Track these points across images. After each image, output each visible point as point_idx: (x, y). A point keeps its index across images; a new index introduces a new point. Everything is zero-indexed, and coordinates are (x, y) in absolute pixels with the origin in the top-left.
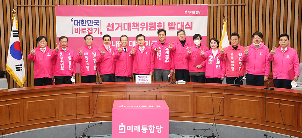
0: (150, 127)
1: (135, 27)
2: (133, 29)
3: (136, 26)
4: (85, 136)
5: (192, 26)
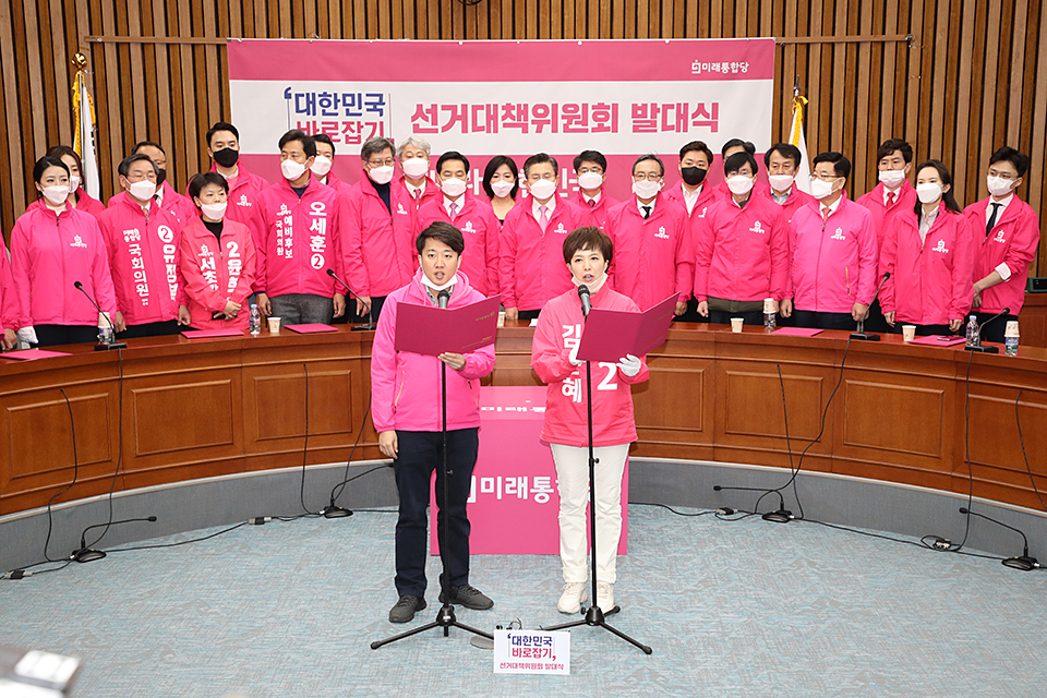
1: (512, 121)
2: (505, 125)
3: (518, 116)
4: (337, 509)
5: (715, 115)
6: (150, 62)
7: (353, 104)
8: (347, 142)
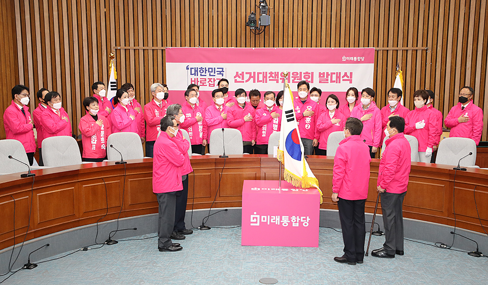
0: (293, 218)
1: (272, 78)
2: (270, 80)
3: (275, 76)
4: (205, 227)
5: (351, 77)
6: (137, 56)
7: (212, 72)
8: (209, 86)
